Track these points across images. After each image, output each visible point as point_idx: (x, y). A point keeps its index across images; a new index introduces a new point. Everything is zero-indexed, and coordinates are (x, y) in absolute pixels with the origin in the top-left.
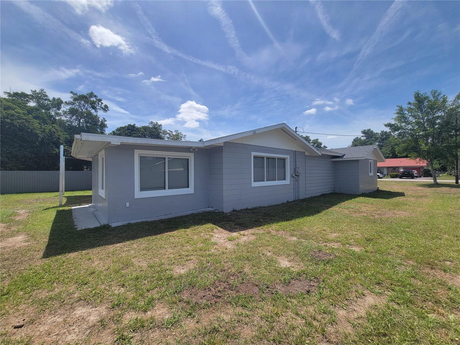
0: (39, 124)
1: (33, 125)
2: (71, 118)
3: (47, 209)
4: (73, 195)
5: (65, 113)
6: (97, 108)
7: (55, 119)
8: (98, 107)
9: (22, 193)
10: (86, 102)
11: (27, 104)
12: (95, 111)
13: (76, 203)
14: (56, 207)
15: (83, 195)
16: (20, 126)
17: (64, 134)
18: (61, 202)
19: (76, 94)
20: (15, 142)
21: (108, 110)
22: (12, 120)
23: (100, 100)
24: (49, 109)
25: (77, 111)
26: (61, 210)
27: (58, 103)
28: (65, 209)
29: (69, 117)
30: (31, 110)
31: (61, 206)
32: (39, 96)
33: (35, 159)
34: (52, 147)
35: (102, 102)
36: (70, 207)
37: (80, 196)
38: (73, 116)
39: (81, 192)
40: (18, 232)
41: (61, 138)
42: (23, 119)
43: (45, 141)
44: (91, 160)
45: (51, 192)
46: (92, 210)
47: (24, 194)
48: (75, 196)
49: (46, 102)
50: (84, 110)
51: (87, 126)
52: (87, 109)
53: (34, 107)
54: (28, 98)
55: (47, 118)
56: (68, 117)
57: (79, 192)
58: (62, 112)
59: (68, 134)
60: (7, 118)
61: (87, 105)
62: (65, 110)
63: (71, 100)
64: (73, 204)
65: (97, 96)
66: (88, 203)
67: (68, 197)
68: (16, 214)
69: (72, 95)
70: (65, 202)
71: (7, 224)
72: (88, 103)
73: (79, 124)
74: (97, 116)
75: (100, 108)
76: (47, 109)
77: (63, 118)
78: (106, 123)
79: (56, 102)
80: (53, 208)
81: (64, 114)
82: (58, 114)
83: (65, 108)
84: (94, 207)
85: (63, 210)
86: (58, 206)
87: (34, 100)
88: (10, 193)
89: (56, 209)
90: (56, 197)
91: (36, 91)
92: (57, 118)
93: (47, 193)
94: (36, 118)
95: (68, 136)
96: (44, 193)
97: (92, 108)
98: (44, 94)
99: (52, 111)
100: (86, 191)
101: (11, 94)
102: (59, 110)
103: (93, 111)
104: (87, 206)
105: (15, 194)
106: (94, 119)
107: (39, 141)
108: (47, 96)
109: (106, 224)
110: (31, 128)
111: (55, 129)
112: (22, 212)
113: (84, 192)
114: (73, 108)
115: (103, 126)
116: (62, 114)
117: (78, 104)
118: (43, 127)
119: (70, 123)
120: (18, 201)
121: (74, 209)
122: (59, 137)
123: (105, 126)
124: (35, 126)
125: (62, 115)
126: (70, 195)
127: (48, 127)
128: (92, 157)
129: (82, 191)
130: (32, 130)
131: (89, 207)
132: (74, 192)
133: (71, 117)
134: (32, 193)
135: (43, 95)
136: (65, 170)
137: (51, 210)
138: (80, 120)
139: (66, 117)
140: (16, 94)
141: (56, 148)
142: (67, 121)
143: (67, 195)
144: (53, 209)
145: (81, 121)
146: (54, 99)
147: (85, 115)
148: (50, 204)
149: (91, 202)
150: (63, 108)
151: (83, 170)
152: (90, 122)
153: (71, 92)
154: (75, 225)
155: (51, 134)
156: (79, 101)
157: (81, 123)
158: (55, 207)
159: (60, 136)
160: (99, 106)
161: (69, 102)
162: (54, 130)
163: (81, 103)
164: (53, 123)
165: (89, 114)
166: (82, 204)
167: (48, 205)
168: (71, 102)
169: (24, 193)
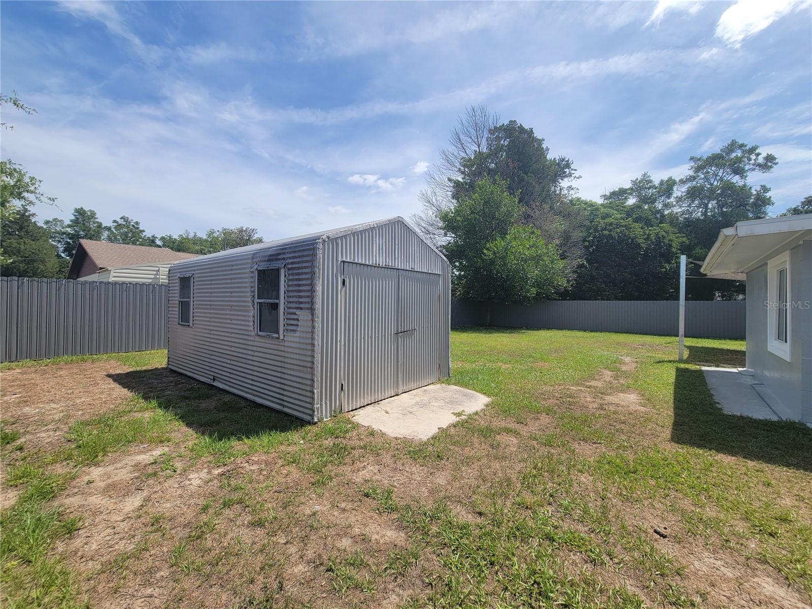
0: (642, 228)
1: (634, 231)
2: (689, 206)
3: (660, 362)
4: (700, 345)
5: (679, 199)
6: (746, 169)
7: (663, 216)
8: (747, 167)
9: (621, 333)
10: (722, 166)
11: (625, 203)
12: (742, 177)
13: (707, 361)
14: (674, 362)
15: (720, 348)
16: (619, 236)
17: (677, 238)
18: (681, 354)
19: (699, 160)
20: (613, 261)
21: (773, 165)
22: (610, 231)
23: (752, 150)
24: (654, 201)
25: (701, 188)
26: (682, 369)
27: (667, 187)
28: (690, 368)
29: (686, 205)
30: (630, 212)
31: (681, 361)
32: (641, 186)
33: (637, 283)
34: (660, 262)
35: (757, 151)
36: (698, 367)
37: (714, 349)
38: (693, 201)
39: (713, 341)
40: (628, 387)
41: (674, 245)
42: (622, 226)
43: (650, 253)
44: (742, 277)
45: (660, 335)
46: (749, 381)
47: (625, 335)
48: (702, 347)
49: (650, 191)
50: (715, 183)
51: (723, 214)
52: (721, 179)
53: (634, 205)
54: (627, 193)
55: (652, 217)
56: (684, 205)
57: (709, 340)
58: (675, 200)
59: (685, 235)
60: (605, 229)
61: (721, 171)
62: (679, 194)
63: (691, 173)
64: (703, 362)
65: (746, 143)
66: (735, 365)
67: (689, 348)
68: (622, 363)
69: (693, 164)
70: (687, 355)
71: (613, 373)
72: (725, 165)
73: (705, 214)
74: (745, 186)
75: (754, 167)
76: (651, 202)
77: (677, 210)
78: (768, 195)
79: (665, 187)
80: (670, 361)
81: (677, 202)
82: (667, 206)
83: (679, 191)
84: (753, 376)
85: (687, 369)
86: (677, 361)
87: (634, 194)
88: (608, 332)
89: (675, 364)
90: (670, 345)
91: (637, 179)
92: (666, 212)
93: (655, 337)
94: (636, 220)
95: (685, 239)
96: (650, 336)
97: (735, 173)
98: (647, 179)
99: (659, 202)
100: (723, 341)
101: (607, 195)
102: (669, 197)
103: (736, 179)
104: (734, 370)
105: (614, 334)
106: (738, 195)
107: (641, 255)
108: (651, 181)
109: (797, 421)
110: (632, 235)
111: (665, 231)
112: (627, 359)
113: (720, 341)
114: (694, 187)
115: (762, 202)
116: (674, 203)
117: (703, 176)
118: (647, 232)
119: (687, 216)
120: (619, 344)
121: (708, 371)
122: (670, 243)
123: (767, 202)
124: (636, 232)
125: (675, 206)
126: (693, 345)
127: (653, 231)
128: (746, 271)
129: (715, 339)
130: (632, 240)
131: (740, 373)
132: (699, 340)
133: (690, 204)
134: (634, 335)
135: (646, 181)
136: (686, 300)
137: (666, 365)
138: (706, 206)
139: (681, 207)
140: (613, 194)
141: (665, 263)
142: (683, 213)
143: (688, 344)
144: (669, 364)
145: (710, 206)
146: (662, 183)
147: (719, 192)
148: (662, 354)
149: (744, 366)
150: (676, 192)
151: (713, 300)
152: (730, 203)
153: (692, 159)
154: (717, 403)
155: (659, 240)
156: (705, 170)
157: (709, 210)
158: (672, 361)
159: (672, 241)
160: (750, 164)
161: (687, 179)
162: (664, 233)
163: (708, 172)
164: (661, 222)
165: (728, 187)
166: (722, 365)
167: (660, 356)
168: (691, 177)
169: (624, 333)
